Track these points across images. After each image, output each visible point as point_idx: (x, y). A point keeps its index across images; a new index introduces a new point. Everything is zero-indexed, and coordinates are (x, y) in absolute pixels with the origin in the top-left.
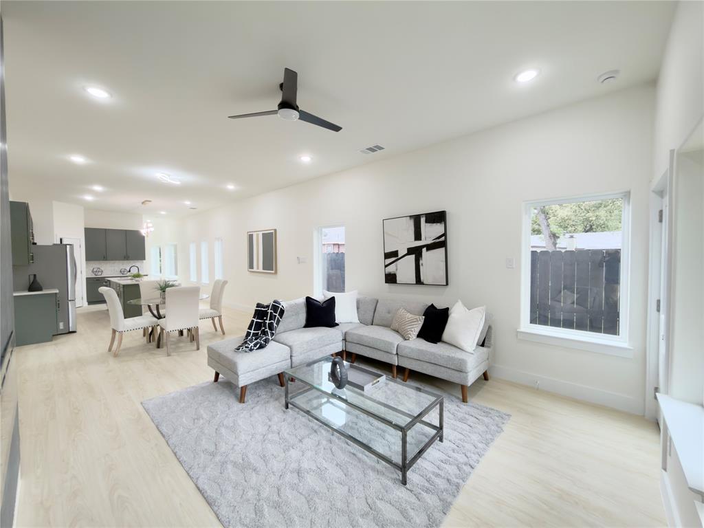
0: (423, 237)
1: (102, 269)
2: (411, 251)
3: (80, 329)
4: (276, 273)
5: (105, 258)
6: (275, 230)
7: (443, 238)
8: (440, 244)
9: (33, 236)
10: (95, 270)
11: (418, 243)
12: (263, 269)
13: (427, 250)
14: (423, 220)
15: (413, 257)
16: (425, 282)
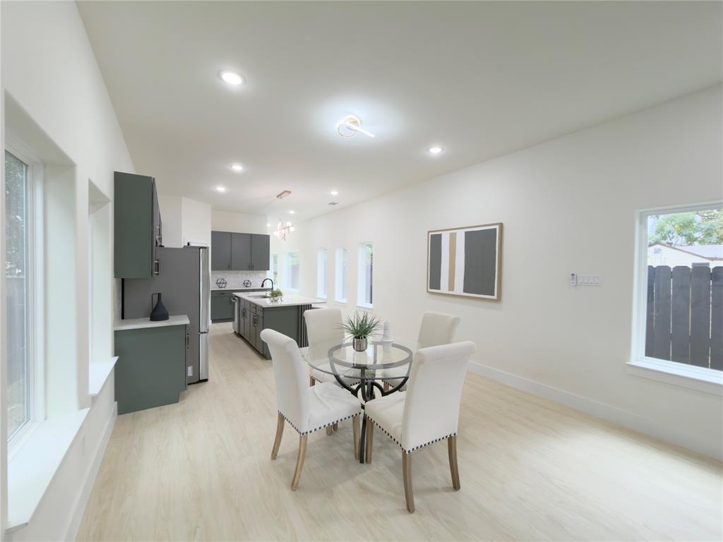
1: (226, 280)
3: (213, 377)
4: (499, 299)
5: (230, 268)
6: (501, 225)
9: (160, 234)
10: (219, 282)
12: (465, 291)
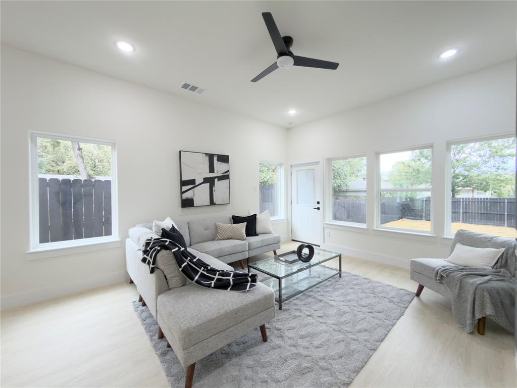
0: (215, 171)
2: (206, 180)
7: (228, 173)
8: (225, 177)
11: (212, 175)
13: (218, 180)
14: (215, 158)
15: (208, 185)
16: (217, 203)
